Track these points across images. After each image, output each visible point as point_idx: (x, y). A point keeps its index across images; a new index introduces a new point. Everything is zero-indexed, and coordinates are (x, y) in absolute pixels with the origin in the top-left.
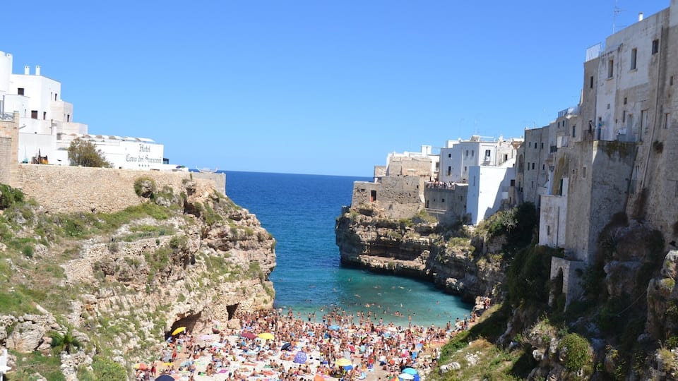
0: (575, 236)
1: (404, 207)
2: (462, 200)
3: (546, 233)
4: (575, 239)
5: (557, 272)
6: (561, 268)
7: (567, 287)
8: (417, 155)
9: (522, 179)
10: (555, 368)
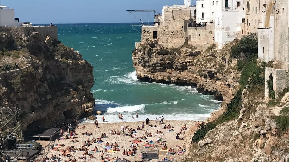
0: (279, 53)
1: (175, 40)
2: (211, 33)
3: (262, 52)
4: (280, 55)
5: (269, 76)
6: (271, 74)
7: (275, 86)
8: (181, 7)
9: (249, 18)
10: (270, 138)
